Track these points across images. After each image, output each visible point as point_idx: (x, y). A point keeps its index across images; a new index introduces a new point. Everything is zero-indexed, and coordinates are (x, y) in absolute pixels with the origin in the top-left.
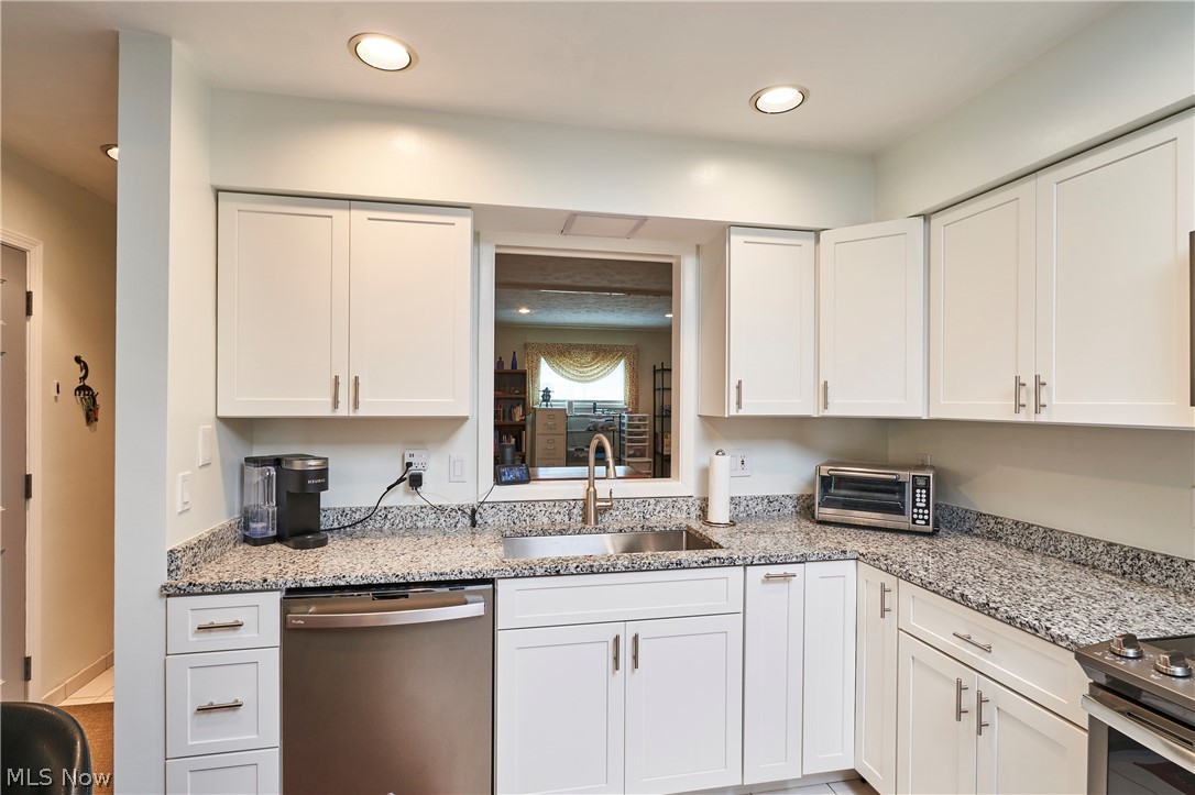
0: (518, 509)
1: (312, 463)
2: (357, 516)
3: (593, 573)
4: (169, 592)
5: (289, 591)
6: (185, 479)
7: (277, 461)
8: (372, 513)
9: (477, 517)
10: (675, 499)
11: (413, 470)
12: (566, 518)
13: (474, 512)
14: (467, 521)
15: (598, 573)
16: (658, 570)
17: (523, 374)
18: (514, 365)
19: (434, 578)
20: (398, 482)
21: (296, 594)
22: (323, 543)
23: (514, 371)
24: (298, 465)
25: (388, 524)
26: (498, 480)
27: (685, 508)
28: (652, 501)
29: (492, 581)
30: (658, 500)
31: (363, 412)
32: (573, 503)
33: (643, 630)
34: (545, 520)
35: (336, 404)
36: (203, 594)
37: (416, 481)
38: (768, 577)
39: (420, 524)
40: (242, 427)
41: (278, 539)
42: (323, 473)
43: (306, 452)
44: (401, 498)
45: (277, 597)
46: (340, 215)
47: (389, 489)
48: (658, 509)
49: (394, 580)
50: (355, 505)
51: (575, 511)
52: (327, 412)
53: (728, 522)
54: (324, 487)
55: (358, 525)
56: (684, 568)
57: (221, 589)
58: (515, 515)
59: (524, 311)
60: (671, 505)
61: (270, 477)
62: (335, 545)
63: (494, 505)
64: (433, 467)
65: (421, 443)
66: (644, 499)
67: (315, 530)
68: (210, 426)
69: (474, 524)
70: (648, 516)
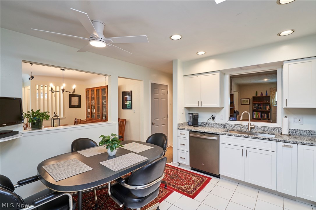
0: (233, 125)
1: (196, 114)
2: (204, 124)
3: (237, 136)
4: (178, 129)
5: (190, 131)
6: (180, 115)
7: (192, 114)
8: (207, 123)
9: (225, 126)
10: (274, 128)
11: (213, 117)
12: (244, 129)
13: (224, 125)
14: (223, 127)
15: (238, 136)
16: (252, 138)
17: (269, 97)
18: (267, 94)
19: (209, 132)
20: (210, 118)
21: (191, 132)
22: (198, 126)
23: (267, 96)
24: (194, 114)
25: (209, 126)
26: (230, 120)
27: (278, 130)
28: (267, 128)
29: (219, 134)
30: (269, 127)
31: (202, 106)
32: (246, 126)
33: (249, 150)
34: (239, 128)
35: (199, 105)
36: (181, 129)
37: (213, 118)
38: (284, 146)
39: (215, 126)
40: (188, 109)
41: (192, 125)
42: (198, 116)
43: (195, 112)
44: (211, 121)
45: (189, 131)
46: (199, 76)
47: (209, 119)
48: (269, 129)
49: (203, 132)
50: (204, 122)
51: (246, 127)
52: (198, 106)
53: (288, 134)
54: (198, 118)
55: (204, 125)
56: (259, 139)
57: (183, 129)
58: (233, 127)
59: (266, 80)
60: (273, 129)
61: (191, 116)
62: (199, 127)
63: (228, 124)
64: (217, 117)
65: (215, 112)
66: (265, 127)
67: (197, 124)
68: (183, 108)
69: (224, 127)
70: (266, 131)
